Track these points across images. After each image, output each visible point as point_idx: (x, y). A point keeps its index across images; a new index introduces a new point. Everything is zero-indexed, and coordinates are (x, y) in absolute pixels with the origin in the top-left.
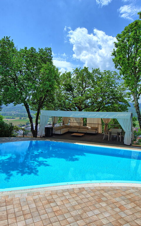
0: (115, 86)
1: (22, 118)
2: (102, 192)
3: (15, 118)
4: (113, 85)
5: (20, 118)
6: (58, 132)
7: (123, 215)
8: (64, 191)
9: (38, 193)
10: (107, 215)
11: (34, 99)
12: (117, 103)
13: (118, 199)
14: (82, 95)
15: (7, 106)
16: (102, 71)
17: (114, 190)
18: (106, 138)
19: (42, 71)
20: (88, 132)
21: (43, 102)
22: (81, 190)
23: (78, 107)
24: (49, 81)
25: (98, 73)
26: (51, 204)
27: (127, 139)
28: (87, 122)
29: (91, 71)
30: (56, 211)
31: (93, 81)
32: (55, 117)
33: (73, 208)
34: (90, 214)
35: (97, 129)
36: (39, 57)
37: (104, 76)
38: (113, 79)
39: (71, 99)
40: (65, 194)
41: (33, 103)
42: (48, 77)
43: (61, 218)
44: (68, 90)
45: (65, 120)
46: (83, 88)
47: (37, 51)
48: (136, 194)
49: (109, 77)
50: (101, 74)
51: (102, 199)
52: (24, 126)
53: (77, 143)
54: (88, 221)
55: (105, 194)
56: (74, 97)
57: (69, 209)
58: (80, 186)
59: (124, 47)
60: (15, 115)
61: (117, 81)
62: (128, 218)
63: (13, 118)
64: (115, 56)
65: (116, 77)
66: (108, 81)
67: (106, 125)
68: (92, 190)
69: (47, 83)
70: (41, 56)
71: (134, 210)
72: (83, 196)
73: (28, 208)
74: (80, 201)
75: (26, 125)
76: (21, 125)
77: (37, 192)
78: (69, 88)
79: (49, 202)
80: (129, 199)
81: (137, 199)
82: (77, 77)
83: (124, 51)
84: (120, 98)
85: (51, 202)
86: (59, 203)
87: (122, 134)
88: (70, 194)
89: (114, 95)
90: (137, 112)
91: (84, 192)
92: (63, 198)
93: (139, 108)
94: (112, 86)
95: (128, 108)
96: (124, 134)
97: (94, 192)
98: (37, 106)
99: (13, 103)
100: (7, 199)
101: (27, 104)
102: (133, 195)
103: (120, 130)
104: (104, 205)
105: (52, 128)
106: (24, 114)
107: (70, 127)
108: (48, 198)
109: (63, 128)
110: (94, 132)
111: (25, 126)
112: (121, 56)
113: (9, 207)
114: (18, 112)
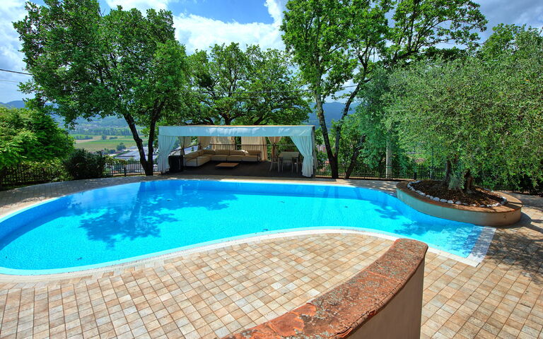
0: (286, 77)
1: (108, 137)
2: (273, 245)
3: (92, 138)
4: (284, 76)
5: (104, 138)
6: (193, 163)
7: (300, 268)
8: (218, 251)
9: (181, 259)
10: (280, 271)
11: (141, 105)
12: (290, 107)
13: (293, 251)
14: (230, 95)
15: (88, 120)
16: (263, 50)
17: (289, 241)
18: (275, 169)
19: (158, 56)
20: (244, 160)
21: (160, 109)
22: (243, 247)
23: (224, 116)
24: (172, 73)
25: (257, 54)
26: (203, 269)
27: (307, 167)
28: (242, 143)
29: (243, 49)
30: (212, 276)
31: (249, 68)
32: (184, 137)
33: (235, 269)
34: (258, 273)
35: (259, 154)
36: (149, 28)
37: (267, 59)
38: (283, 65)
39: (210, 101)
40: (220, 254)
41: (141, 113)
42: (170, 67)
43: (219, 283)
44: (202, 84)
45: (202, 141)
46: (230, 81)
47: (144, 15)
48: (317, 242)
49: (276, 61)
50: (261, 56)
51: (273, 253)
52: (112, 152)
53: (223, 181)
54: (256, 281)
55: (276, 247)
56: (215, 98)
57: (228, 271)
58: (241, 242)
59: (299, 21)
60: (91, 131)
61: (290, 69)
62: (306, 270)
63: (87, 138)
64: (286, 31)
65: (289, 61)
66: (275, 68)
67: (275, 146)
68: (258, 245)
69: (170, 78)
70: (153, 26)
71: (313, 260)
72: (247, 254)
73: (170, 278)
74: (242, 260)
75: (116, 151)
76: (106, 151)
77: (179, 257)
78: (206, 82)
79: (200, 267)
80: (308, 250)
81: (318, 247)
82: (220, 62)
83: (300, 28)
84: (296, 99)
85: (202, 267)
86: (213, 267)
87: (299, 161)
88: (228, 253)
89: (286, 93)
90: (322, 125)
91: (248, 249)
92: (219, 260)
93: (323, 117)
94: (282, 78)
95: (309, 114)
96: (303, 160)
97: (261, 247)
98: (147, 117)
99: (100, 112)
100: (133, 272)
101: (129, 115)
102: (312, 244)
103: (295, 154)
104: (275, 260)
105: (181, 157)
106: (112, 129)
107: (214, 153)
108: (196, 262)
109: (199, 154)
110: (254, 158)
111: (116, 153)
112: (295, 34)
113: (140, 281)
114: (98, 124)
